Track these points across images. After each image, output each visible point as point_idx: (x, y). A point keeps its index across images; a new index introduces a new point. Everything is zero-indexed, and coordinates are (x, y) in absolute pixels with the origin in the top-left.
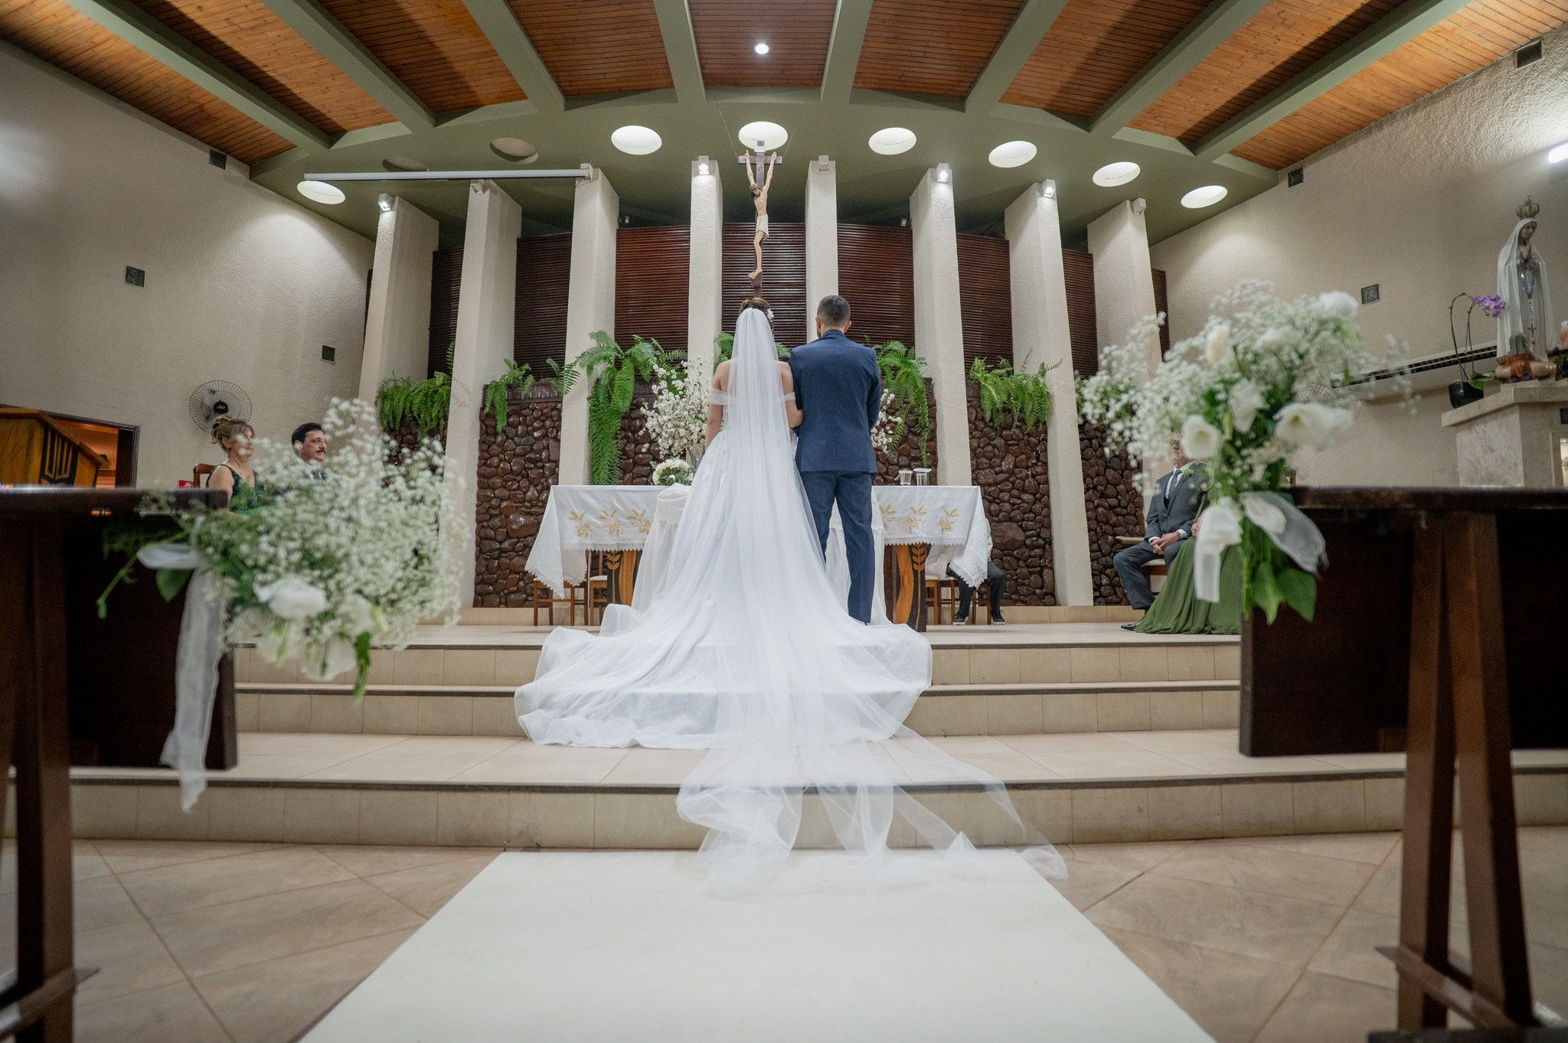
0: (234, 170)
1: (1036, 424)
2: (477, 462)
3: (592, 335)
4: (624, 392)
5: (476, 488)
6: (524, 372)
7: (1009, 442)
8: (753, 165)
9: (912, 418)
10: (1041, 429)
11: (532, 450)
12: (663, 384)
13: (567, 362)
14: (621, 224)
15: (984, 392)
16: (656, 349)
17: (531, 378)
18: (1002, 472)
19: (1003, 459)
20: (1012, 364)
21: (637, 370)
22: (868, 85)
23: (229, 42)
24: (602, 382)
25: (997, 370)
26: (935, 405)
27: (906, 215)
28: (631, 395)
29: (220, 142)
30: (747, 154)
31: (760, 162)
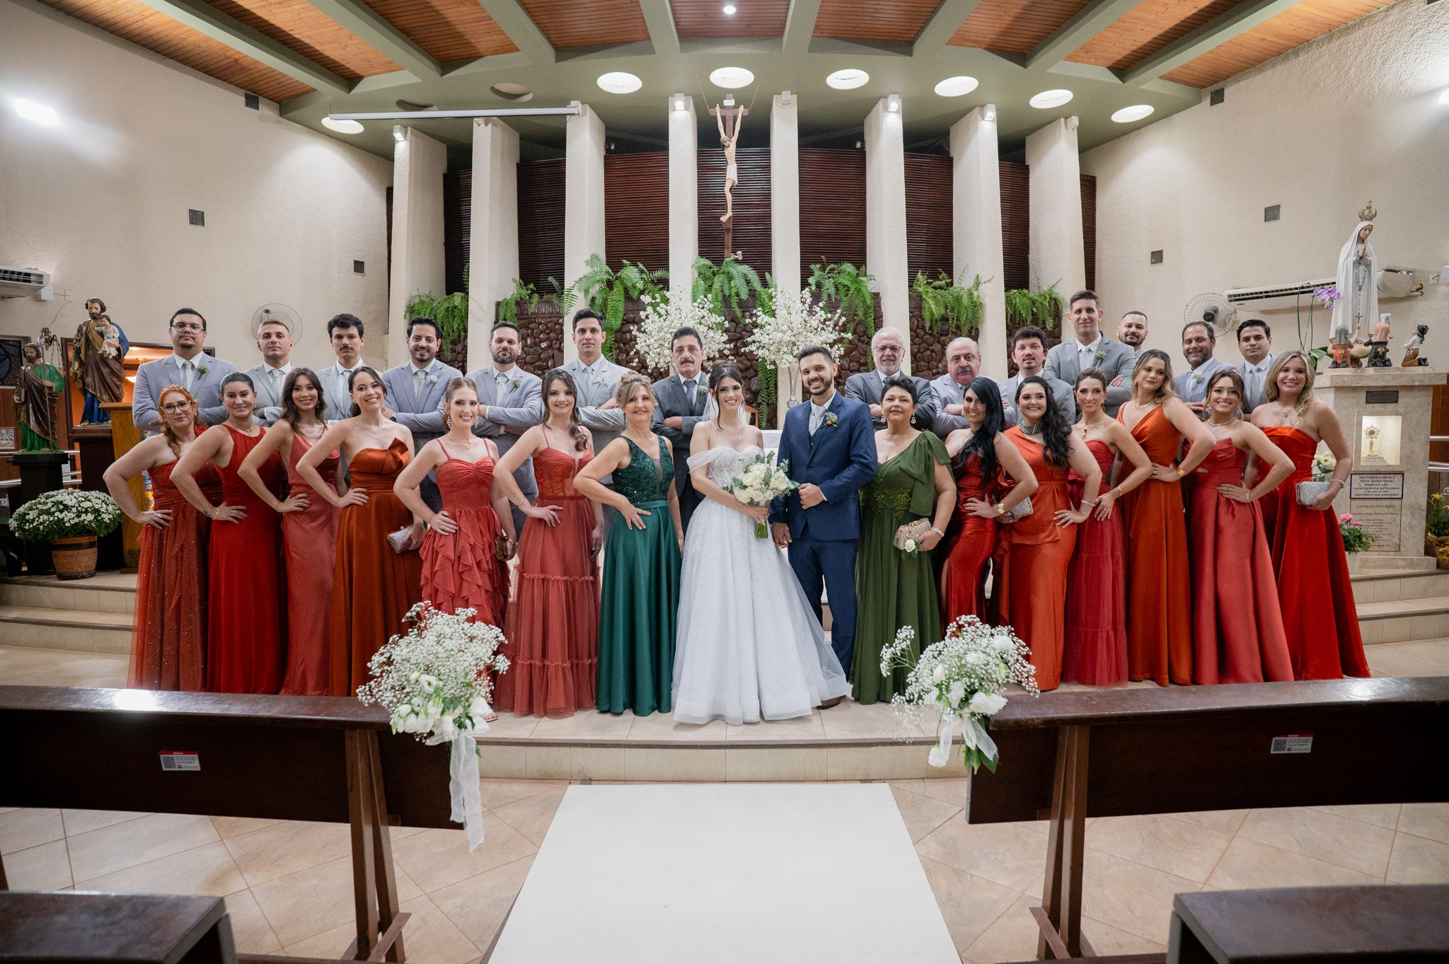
0: (266, 111)
3: (587, 263)
4: (616, 311)
6: (530, 292)
8: (724, 119)
9: (861, 328)
11: (539, 359)
12: (650, 309)
13: (567, 286)
14: (608, 150)
15: (924, 304)
16: (642, 272)
17: (536, 295)
19: (939, 362)
20: (950, 275)
21: (626, 290)
22: (825, 35)
23: (259, 13)
24: (597, 302)
25: (937, 283)
26: (882, 317)
27: (861, 137)
28: (623, 313)
29: (251, 87)
30: (718, 107)
31: (730, 114)
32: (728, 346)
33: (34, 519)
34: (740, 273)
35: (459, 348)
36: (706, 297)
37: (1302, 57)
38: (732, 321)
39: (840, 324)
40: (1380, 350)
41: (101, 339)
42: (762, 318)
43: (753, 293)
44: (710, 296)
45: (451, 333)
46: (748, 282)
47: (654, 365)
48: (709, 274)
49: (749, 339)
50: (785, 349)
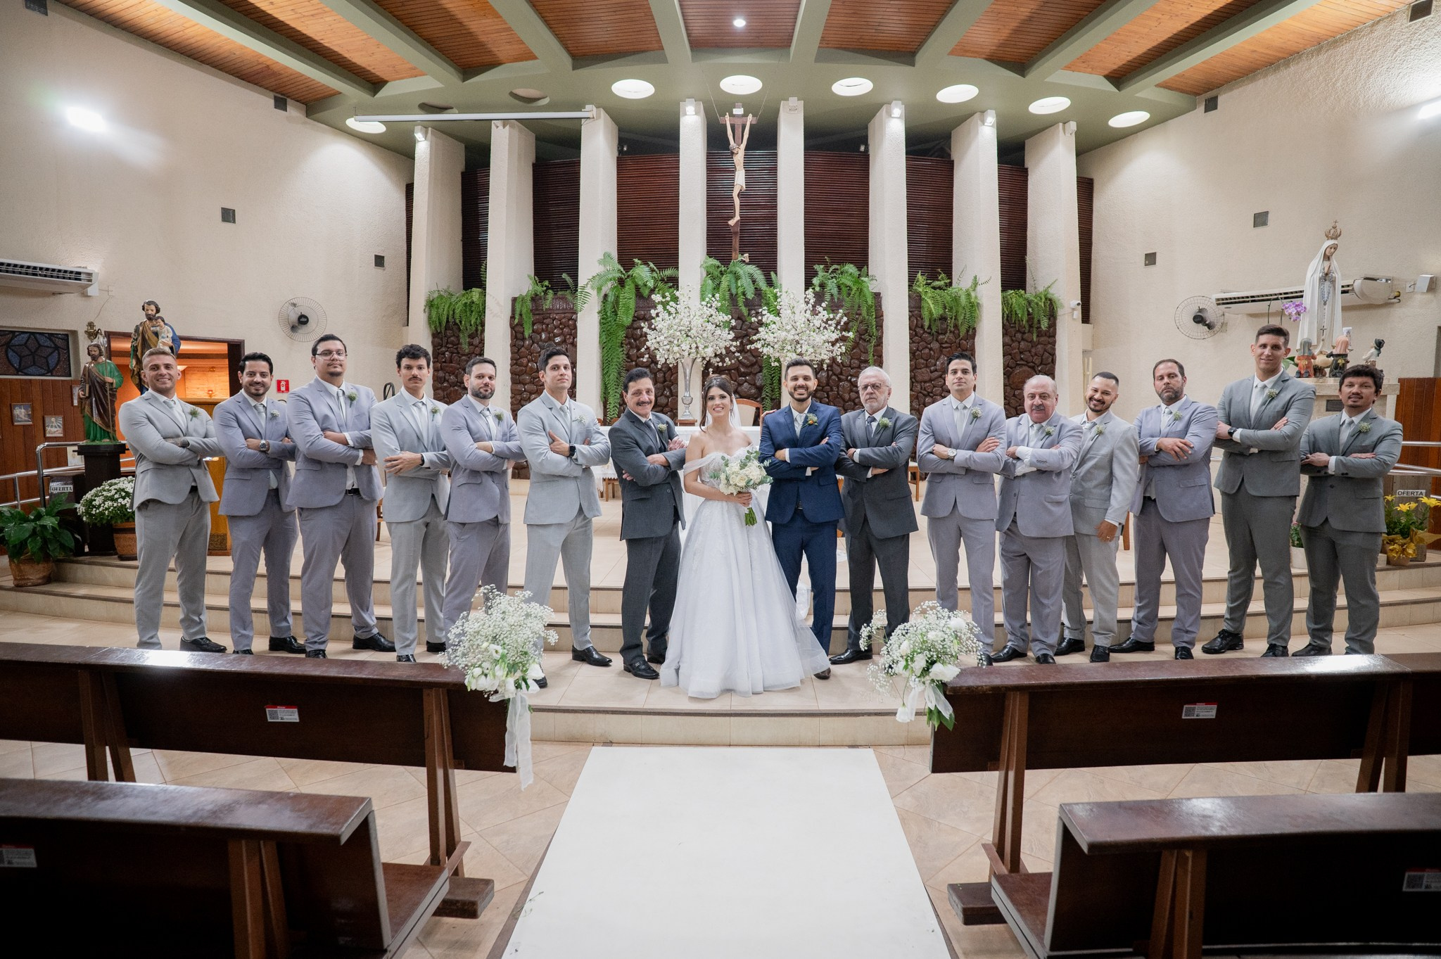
0: (294, 112)
1: (968, 331)
2: (509, 362)
3: (600, 262)
4: (628, 309)
5: (510, 383)
6: (545, 288)
7: (944, 346)
8: (733, 127)
9: (862, 330)
10: (971, 333)
12: (660, 308)
13: (582, 281)
14: (620, 151)
15: (923, 304)
16: (653, 271)
17: (550, 291)
18: (936, 370)
19: (938, 359)
20: (949, 275)
21: (637, 288)
22: (831, 45)
24: (609, 299)
25: (937, 283)
26: (882, 316)
27: (864, 140)
28: (634, 310)
29: (282, 89)
30: (727, 116)
31: (738, 122)
32: (734, 343)
33: (100, 505)
34: (746, 271)
35: (476, 341)
36: (713, 296)
37: (1292, 68)
38: (739, 318)
39: (842, 323)
40: (1341, 361)
41: (156, 338)
42: (768, 317)
43: (758, 292)
44: (717, 295)
45: (468, 327)
46: (754, 282)
47: (663, 361)
48: (717, 273)
49: (755, 338)
50: (789, 348)
